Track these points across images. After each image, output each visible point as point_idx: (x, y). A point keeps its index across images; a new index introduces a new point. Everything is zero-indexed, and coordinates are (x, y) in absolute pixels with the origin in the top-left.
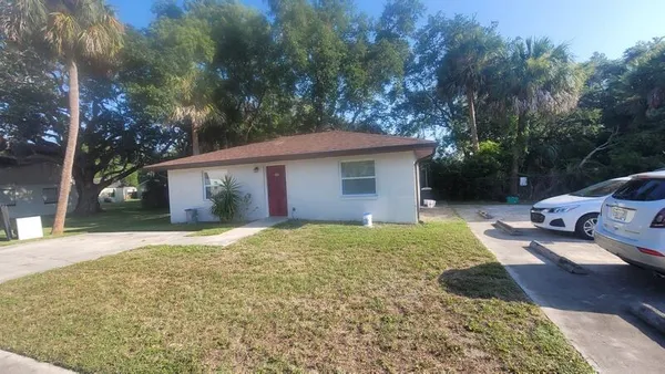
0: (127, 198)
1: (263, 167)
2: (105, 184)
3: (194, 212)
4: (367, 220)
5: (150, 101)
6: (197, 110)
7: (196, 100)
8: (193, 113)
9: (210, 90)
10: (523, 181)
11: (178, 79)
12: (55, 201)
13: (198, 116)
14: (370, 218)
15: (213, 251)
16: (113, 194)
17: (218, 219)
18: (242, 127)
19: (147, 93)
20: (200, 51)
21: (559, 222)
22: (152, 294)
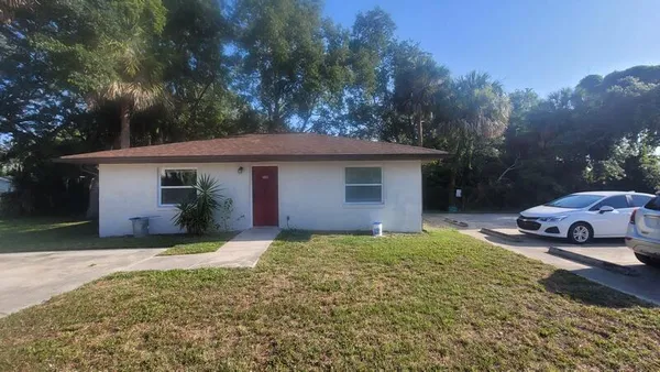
1: (249, 168)
3: (144, 222)
4: (377, 230)
5: (79, 66)
8: (137, 92)
10: (459, 193)
14: (380, 226)
19: (73, 53)
21: (555, 230)
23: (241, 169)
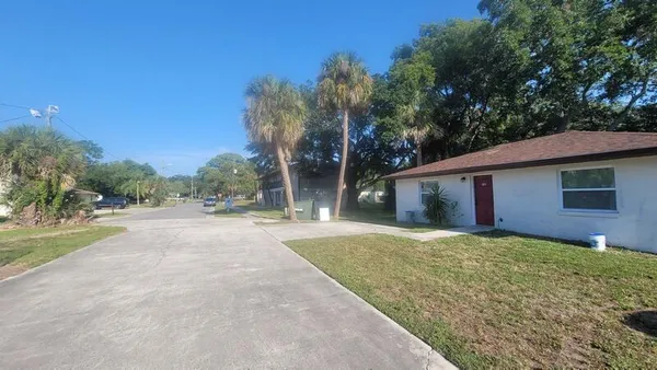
0: (377, 200)
1: (470, 177)
2: (362, 189)
3: (412, 214)
4: (596, 242)
5: (386, 129)
6: (419, 130)
7: (418, 121)
8: (416, 133)
9: (430, 111)
11: (405, 107)
12: (335, 199)
13: (419, 134)
14: (601, 241)
15: (412, 243)
16: (368, 197)
17: (428, 221)
18: (464, 137)
19: (384, 123)
20: (423, 79)
22: (367, 258)
23: (464, 178)
